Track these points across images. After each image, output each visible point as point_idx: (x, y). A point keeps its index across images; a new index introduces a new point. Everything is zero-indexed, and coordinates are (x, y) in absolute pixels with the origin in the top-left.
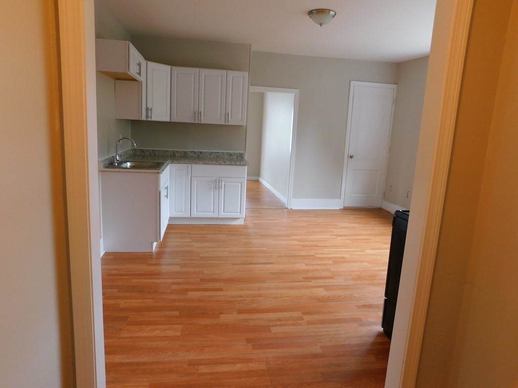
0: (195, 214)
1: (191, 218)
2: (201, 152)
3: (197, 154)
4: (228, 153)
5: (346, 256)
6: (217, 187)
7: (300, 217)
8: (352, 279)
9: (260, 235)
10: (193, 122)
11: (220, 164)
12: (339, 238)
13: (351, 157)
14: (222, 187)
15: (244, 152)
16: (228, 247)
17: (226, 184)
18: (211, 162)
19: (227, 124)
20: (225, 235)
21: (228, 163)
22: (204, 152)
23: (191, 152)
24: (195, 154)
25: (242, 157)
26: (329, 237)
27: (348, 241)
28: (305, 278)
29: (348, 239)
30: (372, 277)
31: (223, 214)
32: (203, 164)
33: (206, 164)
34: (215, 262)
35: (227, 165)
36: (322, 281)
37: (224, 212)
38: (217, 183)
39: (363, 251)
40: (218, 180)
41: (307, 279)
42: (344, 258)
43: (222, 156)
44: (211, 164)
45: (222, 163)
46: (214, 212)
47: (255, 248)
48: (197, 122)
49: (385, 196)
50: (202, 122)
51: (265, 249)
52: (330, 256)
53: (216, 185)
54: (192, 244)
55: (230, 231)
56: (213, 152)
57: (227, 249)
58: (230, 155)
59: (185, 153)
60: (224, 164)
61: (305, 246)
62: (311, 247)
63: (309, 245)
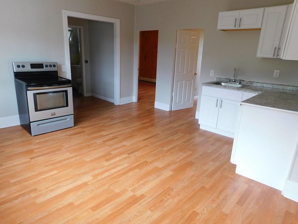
5: (106, 164)
8: (92, 144)
28: (117, 137)
30: (81, 149)
36: (107, 139)
39: (95, 176)
41: (115, 137)
42: (107, 160)
52: (118, 159)
61: (146, 163)
62: (140, 164)
63: (144, 166)
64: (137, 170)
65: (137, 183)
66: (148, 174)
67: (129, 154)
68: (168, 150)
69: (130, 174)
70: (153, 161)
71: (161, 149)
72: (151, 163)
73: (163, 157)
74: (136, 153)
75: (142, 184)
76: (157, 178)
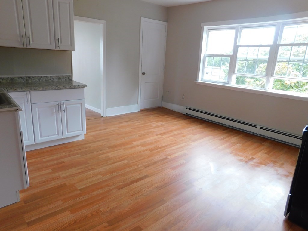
0: (40, 139)
1: (36, 144)
2: (29, 77)
3: (26, 79)
4: (57, 76)
6: (60, 111)
7: (120, 123)
9: (110, 148)
10: (22, 46)
11: (61, 89)
12: (164, 136)
13: (143, 74)
14: (64, 110)
15: (71, 75)
16: (94, 169)
17: (67, 106)
18: (51, 88)
19: (58, 49)
20: (79, 155)
21: (67, 87)
22: (33, 77)
23: (19, 78)
24: (23, 79)
25: (70, 79)
26: (156, 137)
27: (172, 138)
29: (171, 136)
31: (67, 135)
32: (43, 90)
33: (46, 90)
34: (100, 192)
35: (68, 89)
37: (68, 132)
38: (60, 107)
40: (59, 104)
43: (52, 80)
44: (51, 89)
45: (62, 87)
46: (58, 134)
47: (118, 163)
48: (25, 47)
49: (163, 99)
50: (32, 47)
51: (126, 162)
53: (59, 108)
54: (56, 175)
55: (80, 150)
56: (42, 77)
57: (96, 171)
58: (59, 78)
59: (12, 79)
60: (64, 88)
61: (151, 150)
62: (157, 150)
63: (153, 148)
64: (160, 146)
65: (160, 140)
66: (151, 144)
67: (166, 158)
68: (123, 160)
69: (164, 145)
70: (144, 151)
71: (129, 162)
72: (147, 150)
73: (133, 153)
74: (159, 159)
75: (156, 139)
76: (146, 141)
